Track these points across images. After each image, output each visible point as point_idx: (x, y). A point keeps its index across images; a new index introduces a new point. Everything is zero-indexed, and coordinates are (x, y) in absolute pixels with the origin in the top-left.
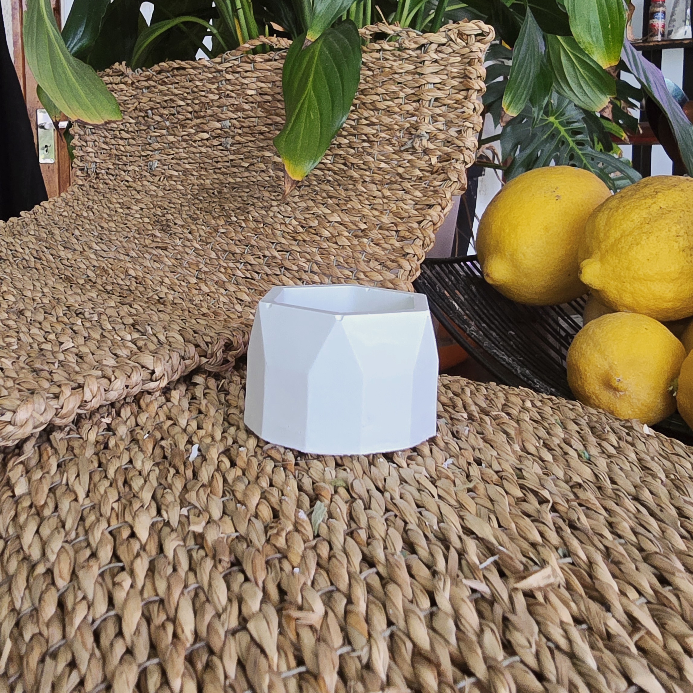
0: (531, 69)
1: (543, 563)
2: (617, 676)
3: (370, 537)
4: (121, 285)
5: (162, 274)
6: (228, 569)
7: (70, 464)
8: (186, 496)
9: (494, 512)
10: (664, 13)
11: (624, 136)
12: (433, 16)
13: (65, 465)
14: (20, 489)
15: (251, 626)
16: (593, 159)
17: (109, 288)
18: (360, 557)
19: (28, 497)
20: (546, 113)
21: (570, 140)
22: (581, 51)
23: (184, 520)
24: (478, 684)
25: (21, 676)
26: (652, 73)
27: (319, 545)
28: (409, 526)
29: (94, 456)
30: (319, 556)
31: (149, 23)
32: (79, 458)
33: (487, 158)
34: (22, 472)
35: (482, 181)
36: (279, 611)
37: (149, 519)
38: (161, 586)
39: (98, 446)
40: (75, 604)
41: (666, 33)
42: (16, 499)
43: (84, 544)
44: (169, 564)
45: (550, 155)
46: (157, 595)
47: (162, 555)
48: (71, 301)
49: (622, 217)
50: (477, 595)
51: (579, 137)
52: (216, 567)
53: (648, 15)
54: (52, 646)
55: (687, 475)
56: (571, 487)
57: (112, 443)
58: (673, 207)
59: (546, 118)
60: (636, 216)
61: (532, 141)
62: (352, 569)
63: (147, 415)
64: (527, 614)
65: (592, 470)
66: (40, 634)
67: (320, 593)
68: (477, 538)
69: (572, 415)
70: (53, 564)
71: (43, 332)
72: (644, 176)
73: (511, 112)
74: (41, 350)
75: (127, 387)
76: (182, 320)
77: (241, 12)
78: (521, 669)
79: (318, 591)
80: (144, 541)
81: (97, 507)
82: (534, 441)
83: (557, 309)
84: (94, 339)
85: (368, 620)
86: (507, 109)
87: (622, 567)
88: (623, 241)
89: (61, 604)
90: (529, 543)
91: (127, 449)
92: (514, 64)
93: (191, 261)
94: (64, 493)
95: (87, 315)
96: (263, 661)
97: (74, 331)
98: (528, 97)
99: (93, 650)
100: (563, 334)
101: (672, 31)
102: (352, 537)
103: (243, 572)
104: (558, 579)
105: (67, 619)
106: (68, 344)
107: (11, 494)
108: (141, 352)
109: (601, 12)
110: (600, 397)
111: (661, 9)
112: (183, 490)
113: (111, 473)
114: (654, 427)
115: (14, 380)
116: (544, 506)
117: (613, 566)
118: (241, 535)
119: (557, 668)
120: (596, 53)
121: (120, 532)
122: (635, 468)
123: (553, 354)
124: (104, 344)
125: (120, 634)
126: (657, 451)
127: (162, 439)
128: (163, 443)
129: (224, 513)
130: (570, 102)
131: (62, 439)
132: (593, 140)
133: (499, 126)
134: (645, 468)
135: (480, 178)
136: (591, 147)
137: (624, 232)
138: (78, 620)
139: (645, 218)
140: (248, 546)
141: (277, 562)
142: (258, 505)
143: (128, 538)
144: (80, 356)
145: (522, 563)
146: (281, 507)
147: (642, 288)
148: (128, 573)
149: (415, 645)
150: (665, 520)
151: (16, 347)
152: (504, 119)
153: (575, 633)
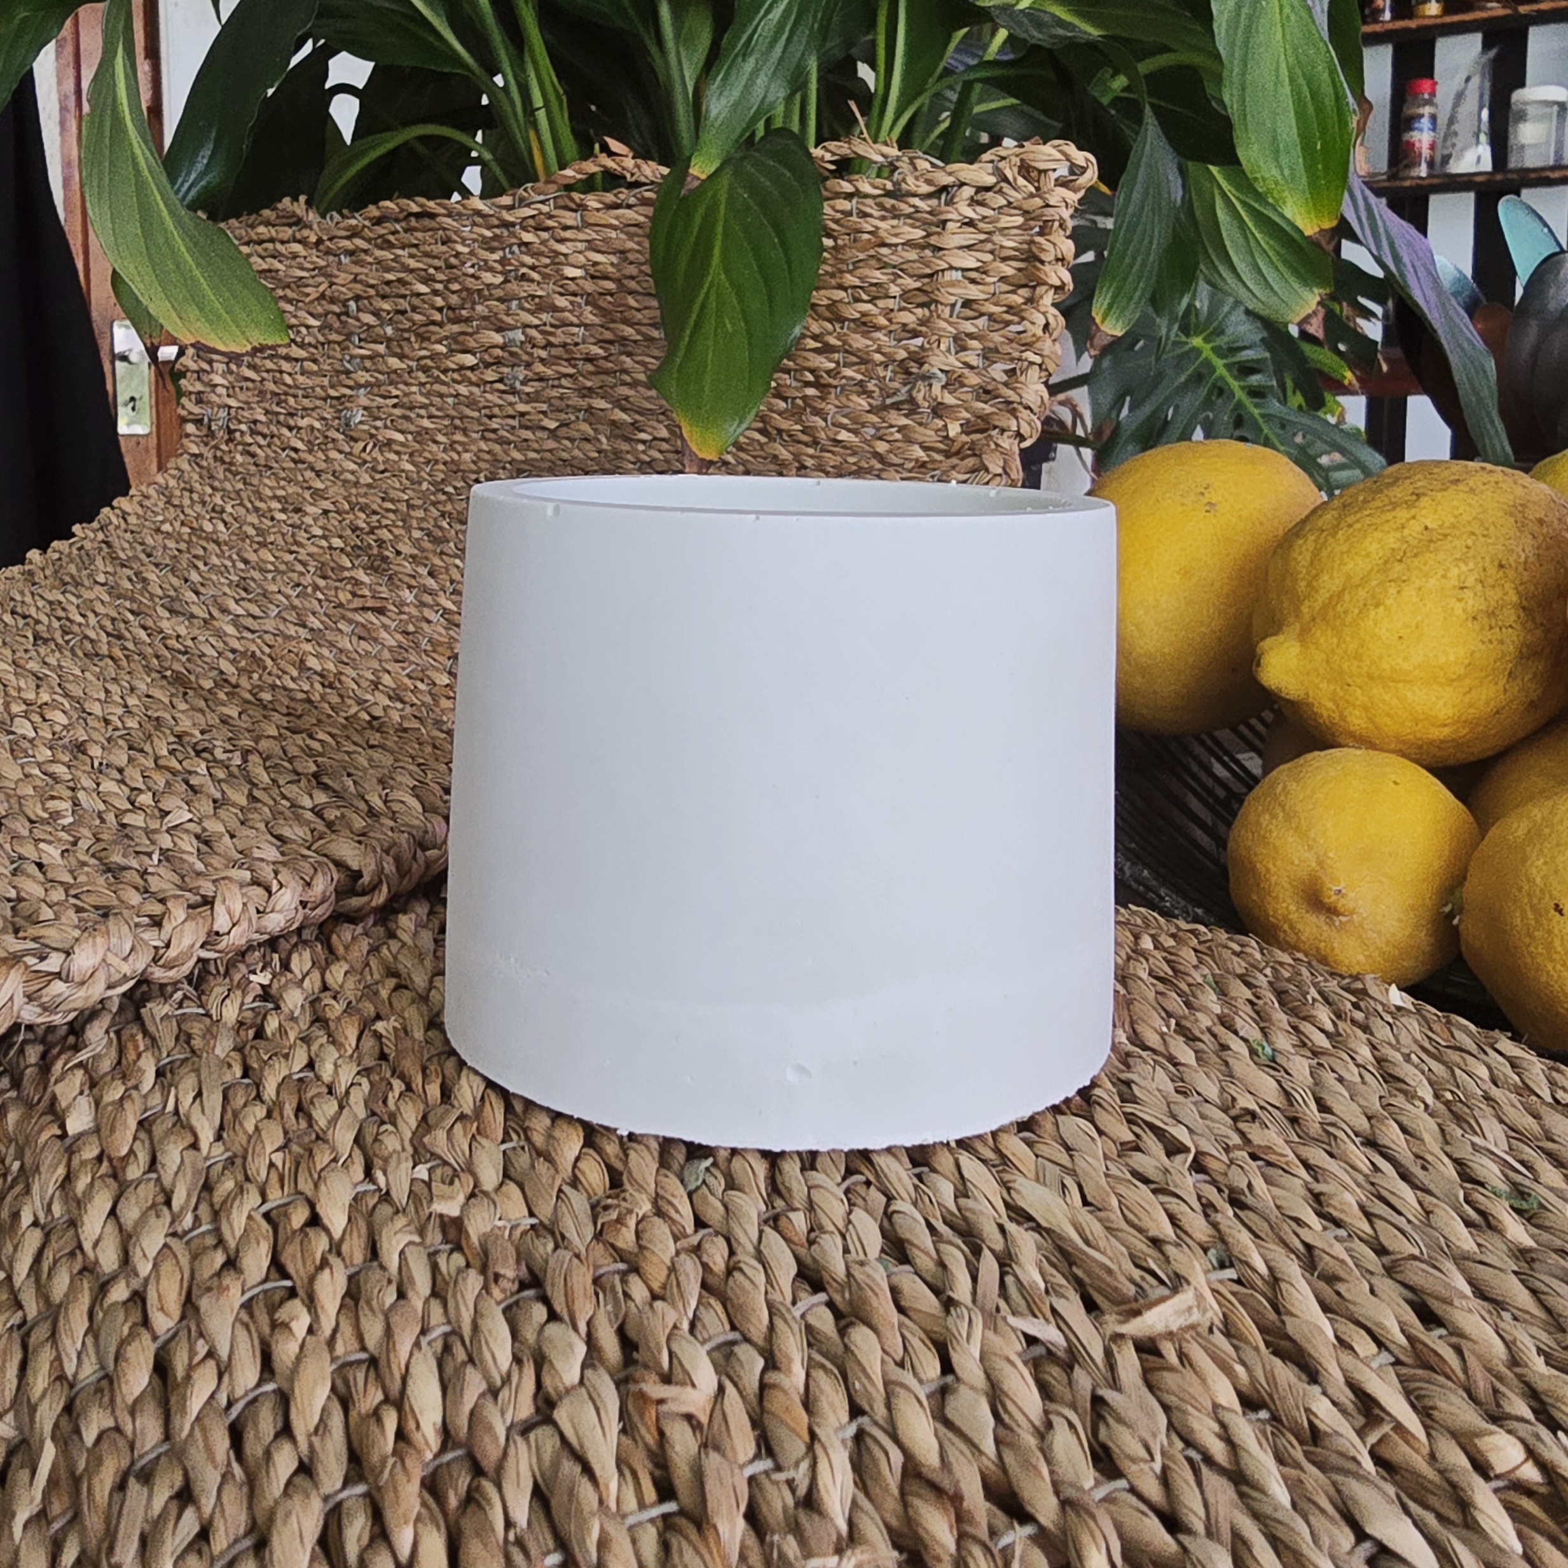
0: (1152, 237)
1: (1177, 1283)
2: (1332, 1519)
3: (815, 1228)
4: (291, 690)
5: (376, 665)
6: (512, 1294)
7: (183, 1070)
8: (426, 1140)
9: (1073, 1173)
10: (1433, 118)
11: (1349, 376)
12: (946, 124)
13: (171, 1071)
14: (79, 1121)
15: (561, 1415)
16: (1283, 427)
17: (266, 696)
18: (794, 1270)
19: (94, 1139)
20: (1186, 330)
21: (1235, 384)
22: (1260, 197)
23: (420, 1189)
24: (1042, 1538)
25: (76, 1518)
26: (1409, 244)
27: (706, 1246)
28: (897, 1205)
29: (232, 1054)
30: (705, 1266)
31: (348, 137)
32: (200, 1057)
33: (1061, 423)
34: (82, 1085)
35: (1049, 472)
36: (621, 1384)
37: (349, 1186)
38: (373, 1331)
39: (242, 1033)
40: (191, 1368)
41: (1438, 159)
42: (68, 1141)
43: (210, 1241)
44: (390, 1282)
45: (1194, 416)
46: (364, 1348)
47: (375, 1264)
48: (185, 724)
49: (1345, 548)
50: (1039, 1350)
51: (1255, 379)
52: (488, 1293)
53: (1401, 123)
54: (141, 1457)
55: (1480, 1093)
56: (1235, 1119)
57: (272, 1025)
58: (1453, 526)
59: (1184, 338)
60: (1375, 546)
61: (1155, 385)
62: (776, 1296)
63: (346, 967)
64: (1145, 1390)
65: (1279, 1082)
66: (118, 1429)
67: (708, 1346)
68: (1038, 1228)
69: (1239, 966)
70: (147, 1280)
71: (127, 791)
72: (1391, 463)
73: (1112, 328)
74: (124, 826)
75: (304, 904)
76: (419, 765)
77: (541, 115)
78: (1131, 1507)
79: (703, 1343)
80: (337, 1234)
81: (238, 1161)
82: (1158, 1023)
83: (1209, 742)
84: (234, 805)
85: (808, 1403)
86: (1103, 322)
87: (1341, 1288)
88: (1347, 597)
89: (161, 1368)
90: (1148, 1238)
91: (302, 1039)
92: (1118, 227)
93: (436, 636)
94: (169, 1132)
95: (219, 754)
96: (585, 1489)
97: (191, 787)
98: (1148, 296)
99: (229, 1464)
100: (1221, 793)
101: (1450, 156)
102: (776, 1228)
103: (545, 1300)
104: (1210, 1314)
105: (173, 1400)
106: (181, 815)
107: (59, 1132)
108: (333, 832)
109: (1301, 115)
110: (1300, 926)
111: (1427, 110)
112: (418, 1126)
113: (270, 1090)
114: (1409, 989)
115: (67, 887)
116: (1179, 1158)
117: (1322, 1285)
118: (541, 1223)
119: (1206, 1505)
120: (1290, 202)
121: (287, 1215)
122: (1368, 1077)
123: (1198, 834)
124: (255, 816)
125: (286, 1431)
126: (1416, 1041)
127: (378, 1017)
128: (380, 1026)
129: (506, 1175)
130: (1238, 303)
131: (166, 1017)
132: (1282, 386)
133: (1086, 356)
134: (1390, 1078)
135: (1045, 466)
136: (1279, 401)
137: (1349, 577)
138: (196, 1402)
139: (1393, 549)
140: (557, 1247)
141: (617, 1278)
142: (577, 1159)
143: (302, 1229)
144: (205, 841)
145: (1132, 1281)
146: (626, 1163)
147: (1387, 698)
148: (303, 1301)
149: (908, 1455)
150: (1432, 1187)
151: (71, 820)
152: (1097, 341)
153: (1245, 1430)
